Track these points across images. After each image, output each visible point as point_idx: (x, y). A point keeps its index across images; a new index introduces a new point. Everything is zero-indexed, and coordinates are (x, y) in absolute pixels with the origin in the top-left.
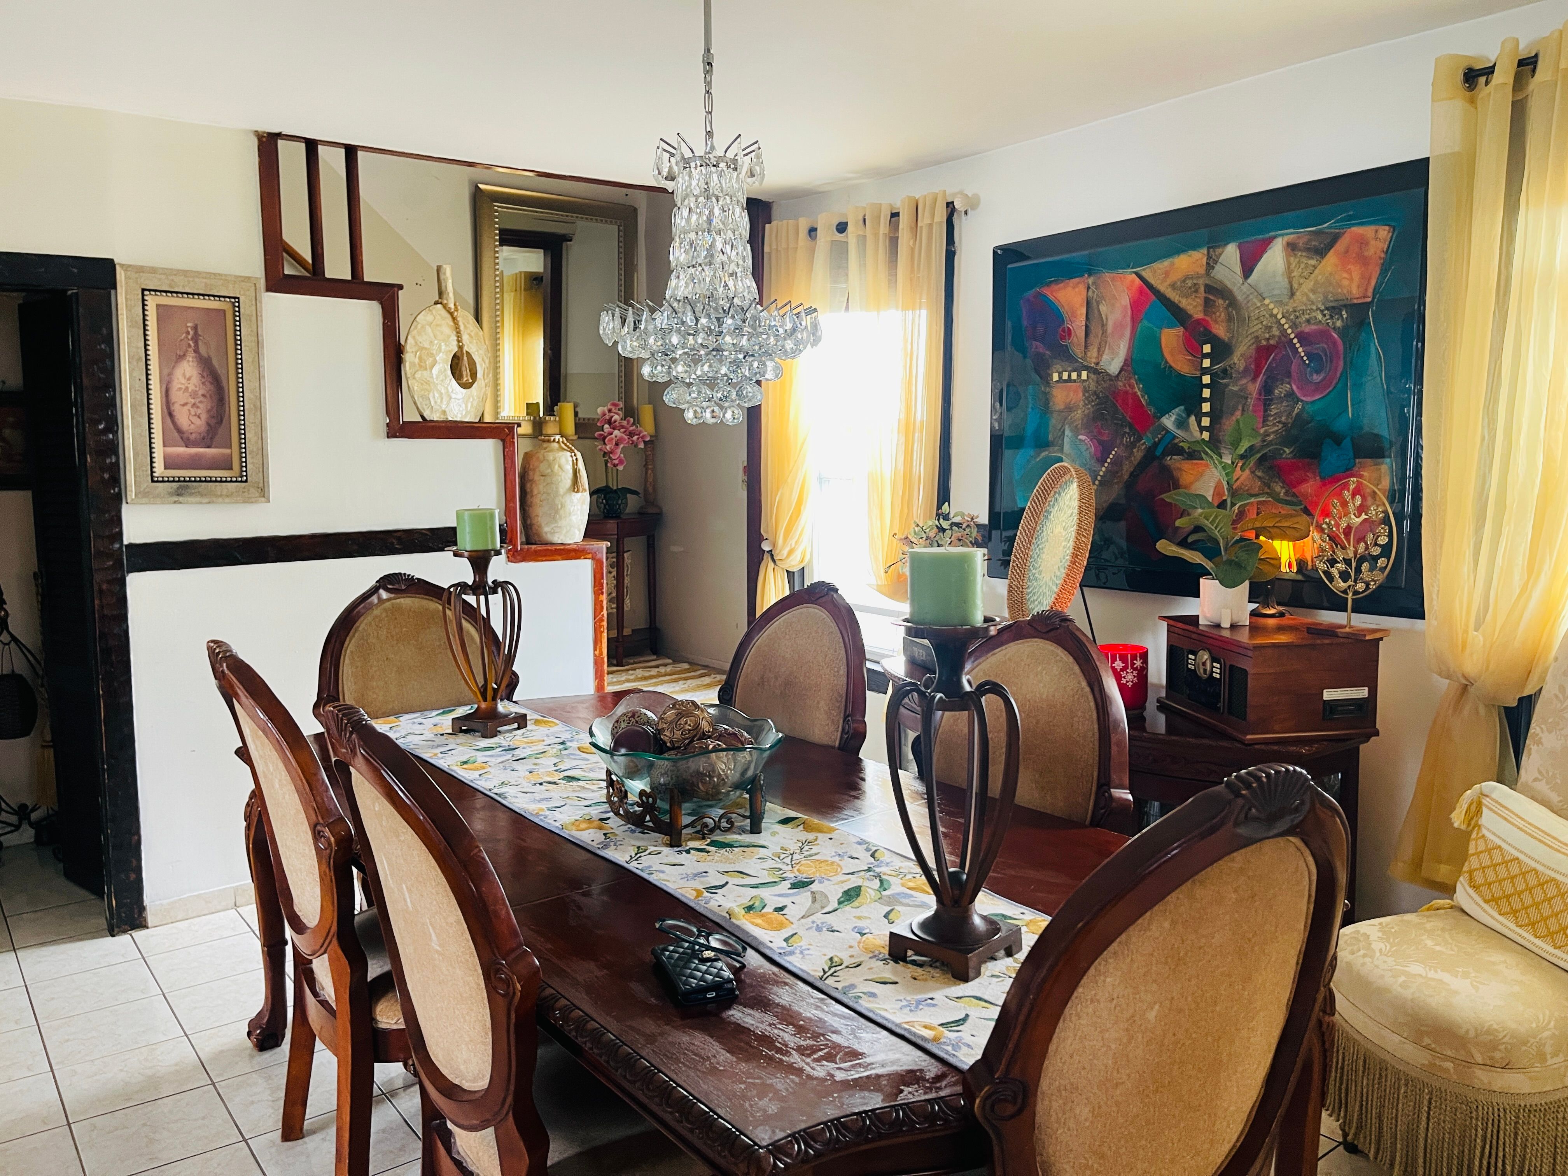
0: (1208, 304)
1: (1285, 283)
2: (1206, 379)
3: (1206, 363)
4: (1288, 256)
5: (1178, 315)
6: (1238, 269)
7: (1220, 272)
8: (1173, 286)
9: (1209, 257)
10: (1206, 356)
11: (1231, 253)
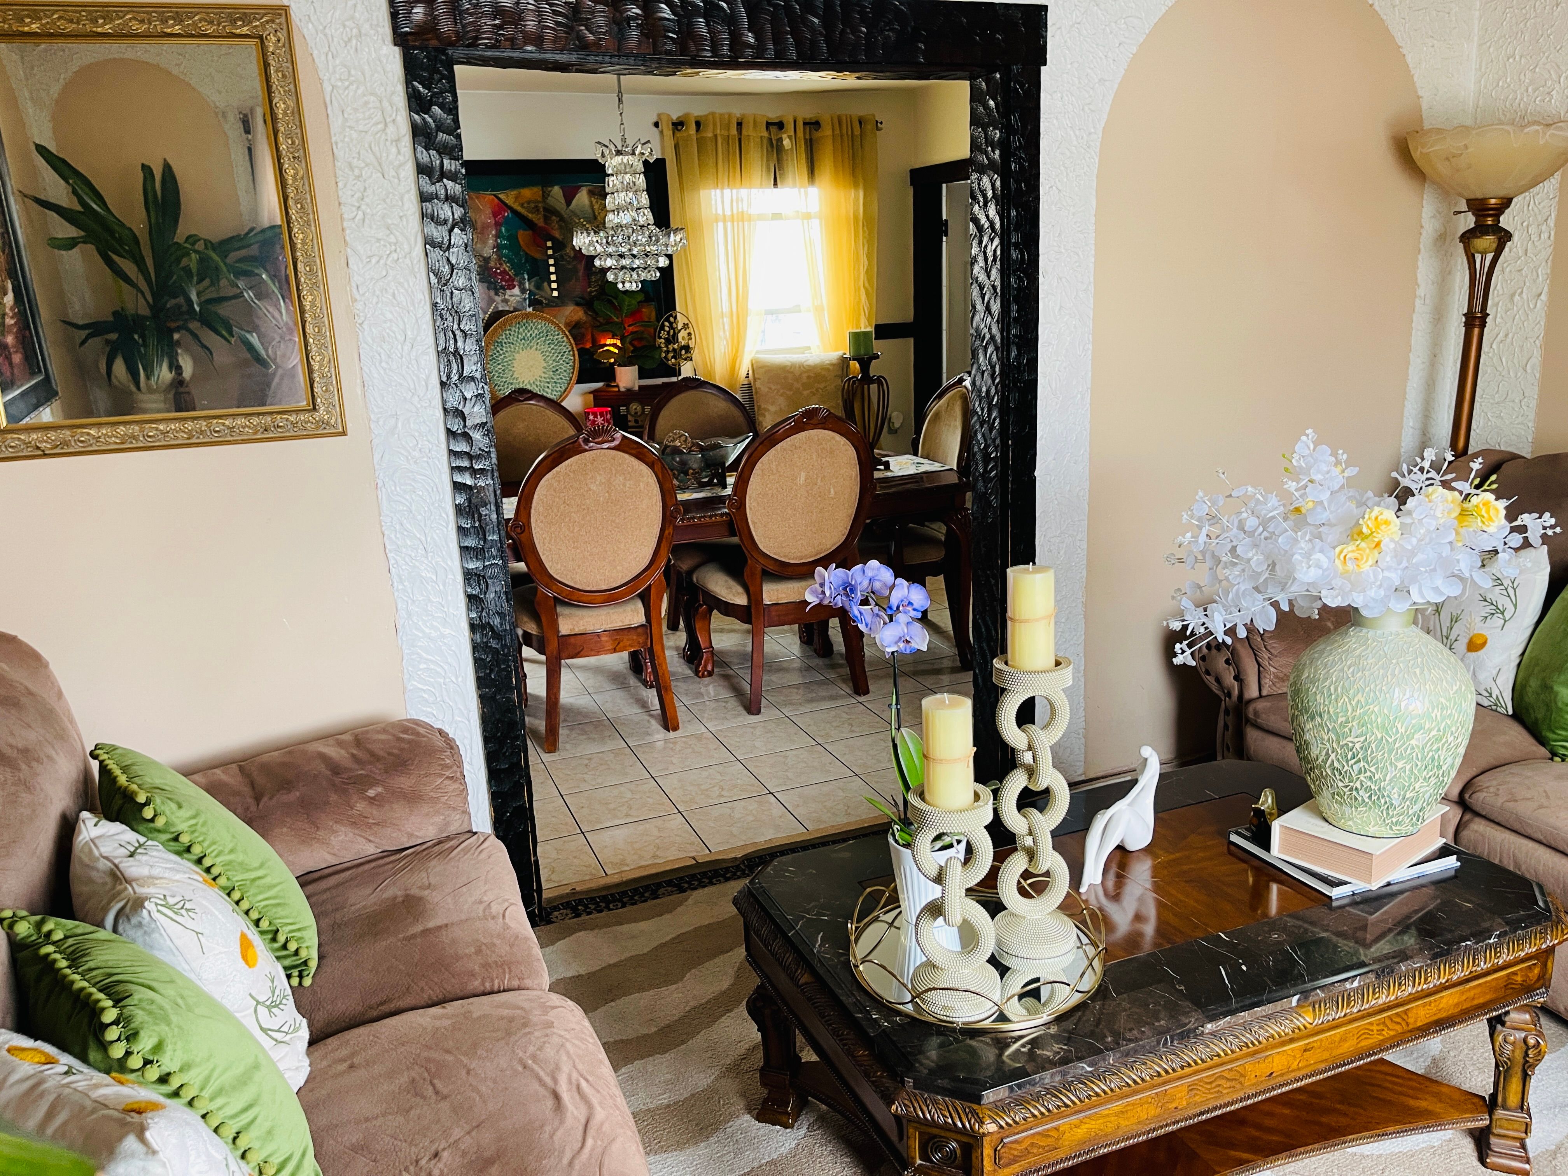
0: (546, 219)
1: (590, 211)
2: (551, 261)
3: (550, 252)
4: (590, 197)
5: (529, 224)
6: (563, 201)
7: (551, 201)
8: (522, 205)
9: (543, 192)
10: (550, 248)
11: (557, 191)
